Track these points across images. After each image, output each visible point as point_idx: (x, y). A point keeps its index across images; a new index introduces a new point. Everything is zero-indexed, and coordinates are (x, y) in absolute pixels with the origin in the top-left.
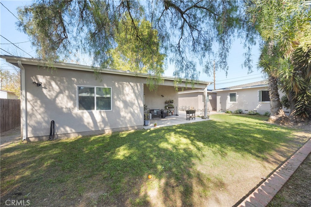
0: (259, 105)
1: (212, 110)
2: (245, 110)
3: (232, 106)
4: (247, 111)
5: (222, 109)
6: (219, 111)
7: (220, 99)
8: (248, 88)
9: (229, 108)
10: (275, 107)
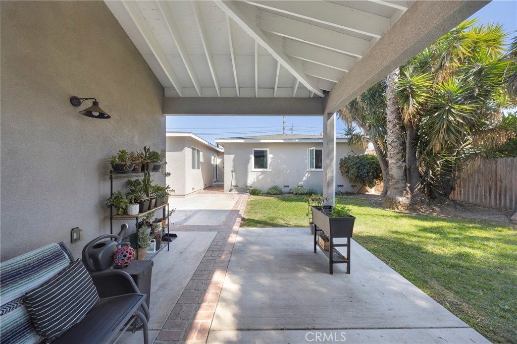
0: (307, 175)
1: (205, 189)
2: (285, 186)
3: (261, 177)
4: (288, 186)
5: (236, 186)
6: (231, 190)
7: (234, 160)
8: (294, 141)
9: (254, 182)
10: (402, 180)
